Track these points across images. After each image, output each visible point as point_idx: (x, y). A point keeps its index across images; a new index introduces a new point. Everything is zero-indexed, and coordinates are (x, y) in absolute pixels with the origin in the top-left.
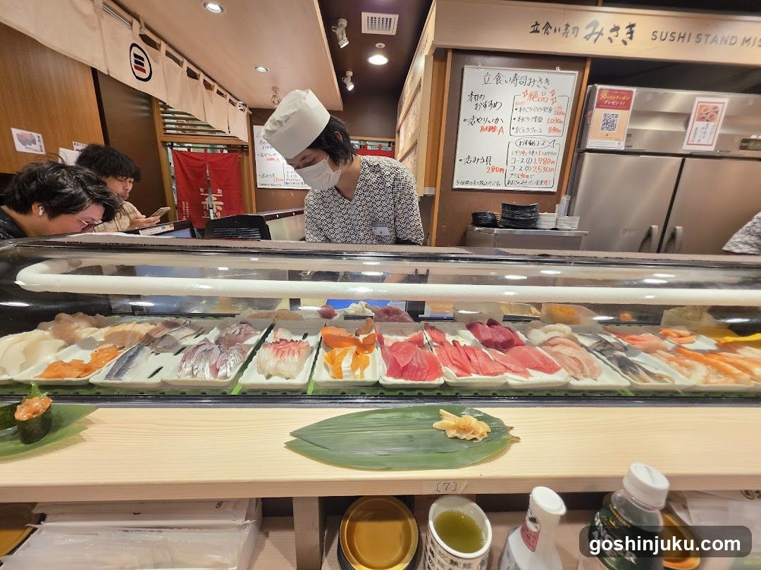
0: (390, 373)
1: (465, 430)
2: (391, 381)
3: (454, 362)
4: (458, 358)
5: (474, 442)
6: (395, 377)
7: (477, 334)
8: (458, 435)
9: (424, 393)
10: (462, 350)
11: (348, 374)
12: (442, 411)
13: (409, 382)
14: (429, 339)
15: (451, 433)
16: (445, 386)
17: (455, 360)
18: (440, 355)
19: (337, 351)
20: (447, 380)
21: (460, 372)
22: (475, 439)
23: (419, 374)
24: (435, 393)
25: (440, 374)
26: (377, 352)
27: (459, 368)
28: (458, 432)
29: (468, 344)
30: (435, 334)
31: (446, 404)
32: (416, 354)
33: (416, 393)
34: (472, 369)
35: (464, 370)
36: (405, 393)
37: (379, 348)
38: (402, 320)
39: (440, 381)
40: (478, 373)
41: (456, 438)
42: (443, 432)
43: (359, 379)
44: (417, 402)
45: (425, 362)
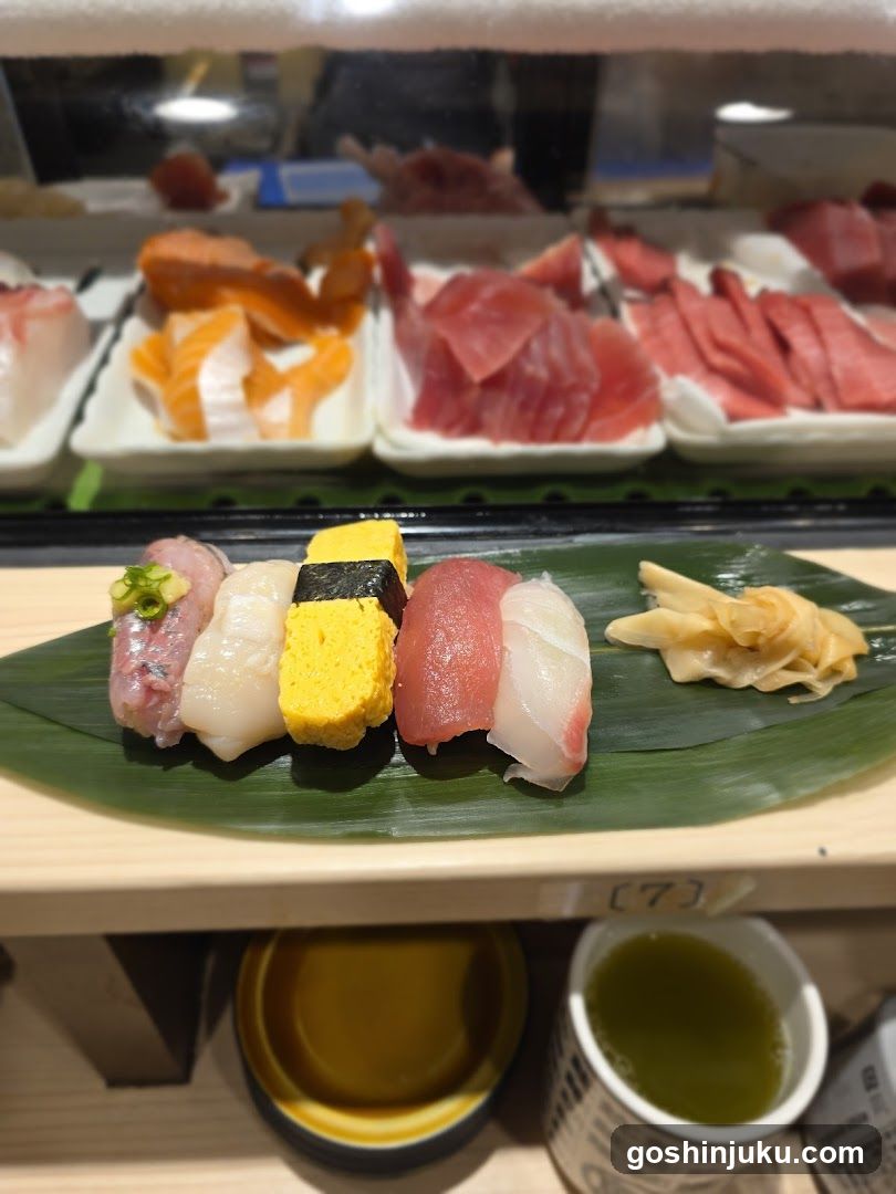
0: (426, 414)
1: (755, 651)
2: (430, 445)
3: (718, 359)
4: (735, 339)
5: (793, 700)
6: (448, 428)
7: (813, 247)
8: (720, 673)
9: (574, 495)
10: (752, 314)
11: (232, 418)
12: (650, 569)
13: (508, 448)
14: (607, 270)
15: (688, 666)
16: (670, 461)
17: (722, 347)
18: (653, 332)
19: (182, 325)
20: (680, 435)
21: (741, 403)
22: (800, 688)
23: (558, 411)
24: (618, 494)
25: (652, 410)
26: (376, 329)
27: (736, 381)
28: (721, 660)
29: (777, 285)
30: (632, 253)
31: (666, 537)
32: (544, 328)
33: (537, 496)
34: (792, 392)
35: (756, 389)
36: (492, 498)
37: (386, 316)
38: (495, 204)
39: (646, 440)
40: (817, 405)
41: (708, 683)
42: (649, 660)
43: (282, 441)
44: (538, 534)
45: (585, 357)
